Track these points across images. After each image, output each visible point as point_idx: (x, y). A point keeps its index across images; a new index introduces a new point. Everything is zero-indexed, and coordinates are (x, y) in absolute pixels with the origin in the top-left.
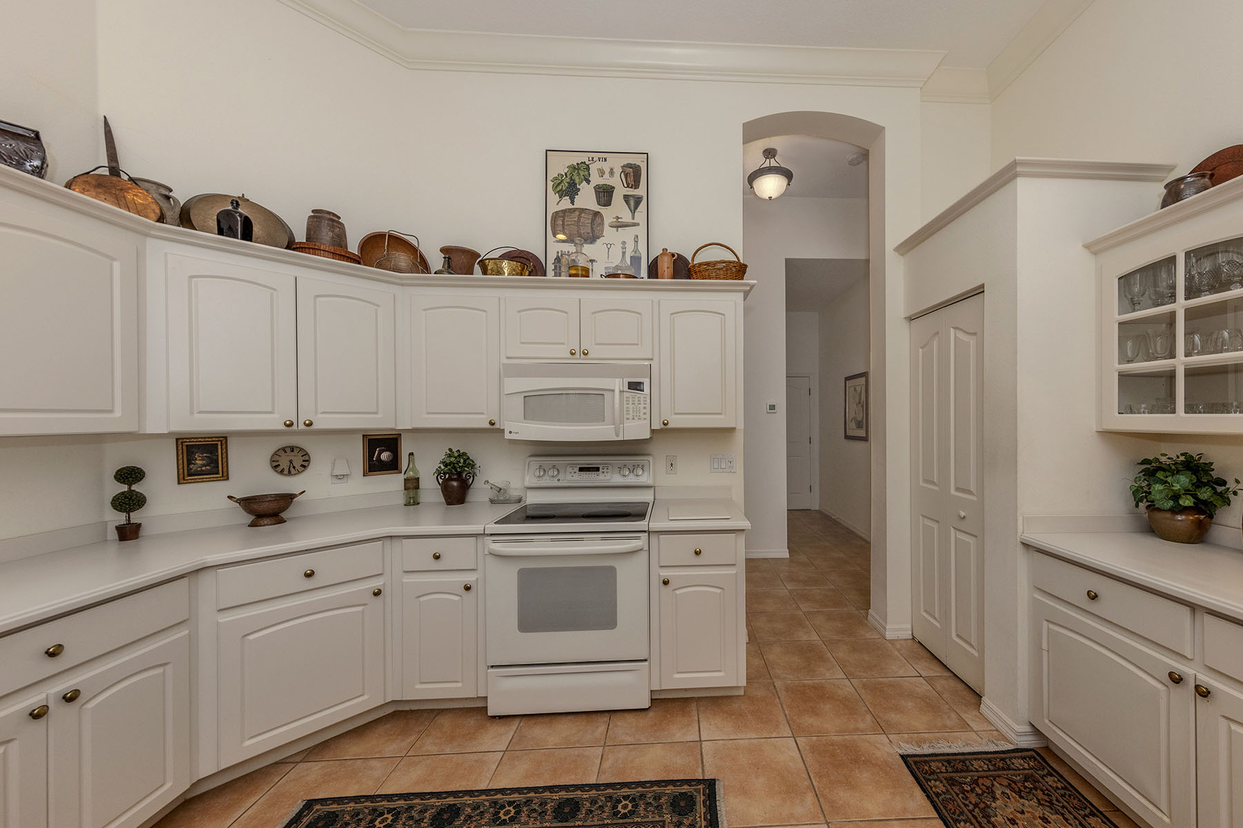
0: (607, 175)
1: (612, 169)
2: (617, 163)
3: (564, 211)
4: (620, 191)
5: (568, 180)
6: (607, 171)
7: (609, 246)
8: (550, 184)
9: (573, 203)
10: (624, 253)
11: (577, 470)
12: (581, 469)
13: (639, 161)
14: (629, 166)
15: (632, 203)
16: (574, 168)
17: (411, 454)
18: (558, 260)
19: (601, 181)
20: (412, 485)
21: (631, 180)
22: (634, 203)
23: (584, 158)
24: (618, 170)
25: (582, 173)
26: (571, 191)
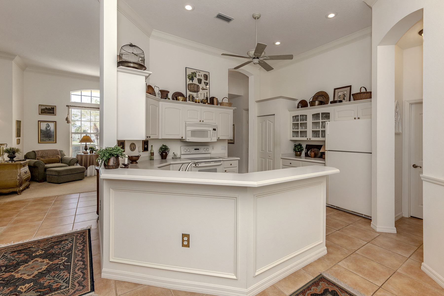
0: (200, 76)
1: (201, 75)
2: (203, 74)
3: (191, 84)
4: (203, 81)
5: (191, 76)
6: (200, 75)
7: (201, 94)
8: (187, 76)
9: (192, 82)
10: (204, 96)
11: (194, 149)
12: (195, 149)
13: (207, 74)
14: (205, 75)
15: (206, 84)
16: (193, 73)
17: (152, 146)
18: (189, 96)
19: (199, 78)
20: (152, 154)
21: (206, 78)
22: (207, 84)
23: (195, 71)
24: (203, 75)
25: (195, 75)
26: (192, 79)
